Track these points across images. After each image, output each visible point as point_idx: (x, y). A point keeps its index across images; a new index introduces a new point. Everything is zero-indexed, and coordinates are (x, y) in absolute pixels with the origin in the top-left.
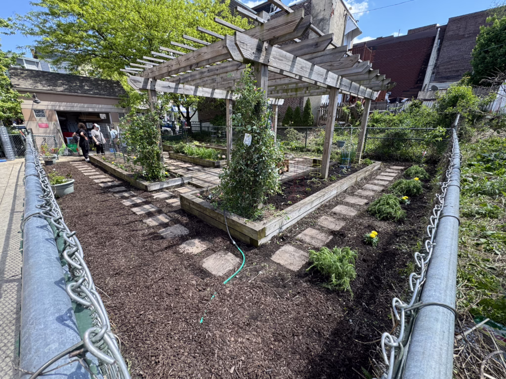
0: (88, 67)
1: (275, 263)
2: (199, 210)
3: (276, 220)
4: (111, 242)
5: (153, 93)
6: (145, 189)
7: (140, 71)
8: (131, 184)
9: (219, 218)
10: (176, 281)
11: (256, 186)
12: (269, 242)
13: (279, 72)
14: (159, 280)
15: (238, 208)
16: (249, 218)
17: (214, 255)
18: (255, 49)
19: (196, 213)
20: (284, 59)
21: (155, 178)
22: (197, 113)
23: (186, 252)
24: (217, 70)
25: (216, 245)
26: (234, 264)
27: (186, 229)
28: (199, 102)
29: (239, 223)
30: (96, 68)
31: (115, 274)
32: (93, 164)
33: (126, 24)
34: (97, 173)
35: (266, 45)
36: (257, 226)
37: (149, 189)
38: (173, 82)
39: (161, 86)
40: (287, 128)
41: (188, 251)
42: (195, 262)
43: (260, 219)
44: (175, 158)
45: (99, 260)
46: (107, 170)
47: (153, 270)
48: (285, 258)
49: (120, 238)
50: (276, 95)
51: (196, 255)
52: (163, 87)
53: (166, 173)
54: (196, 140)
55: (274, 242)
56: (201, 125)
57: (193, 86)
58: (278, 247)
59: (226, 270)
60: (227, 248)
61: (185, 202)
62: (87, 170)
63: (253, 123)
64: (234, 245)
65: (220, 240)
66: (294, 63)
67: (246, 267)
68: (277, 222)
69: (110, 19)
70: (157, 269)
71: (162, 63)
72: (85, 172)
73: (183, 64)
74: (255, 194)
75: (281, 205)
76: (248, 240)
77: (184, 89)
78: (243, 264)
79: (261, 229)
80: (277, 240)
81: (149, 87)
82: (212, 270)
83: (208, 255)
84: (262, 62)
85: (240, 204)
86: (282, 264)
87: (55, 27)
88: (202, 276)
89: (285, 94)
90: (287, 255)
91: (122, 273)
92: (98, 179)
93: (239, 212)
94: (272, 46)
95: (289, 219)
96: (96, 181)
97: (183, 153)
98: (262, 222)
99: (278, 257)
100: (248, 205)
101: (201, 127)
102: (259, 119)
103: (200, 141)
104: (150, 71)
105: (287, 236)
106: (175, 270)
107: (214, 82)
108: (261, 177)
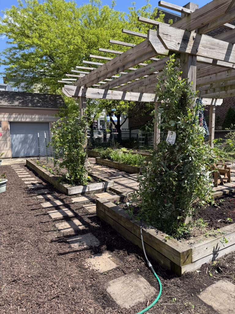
0: (39, 86)
1: (205, 304)
2: (114, 218)
3: (207, 242)
4: (19, 244)
5: (83, 99)
6: (66, 192)
7: (74, 81)
8: (54, 187)
9: (135, 231)
10: (72, 304)
11: (181, 193)
12: (198, 271)
13: (211, 62)
14: (54, 298)
15: (158, 220)
16: (170, 235)
17: (123, 278)
18: (181, 40)
19: (110, 222)
20: (216, 47)
21: (77, 182)
22: (127, 120)
23: (91, 268)
24: (144, 71)
25: (127, 265)
26: (147, 295)
27: (97, 240)
28: (129, 109)
29: (157, 239)
30: (45, 85)
31: (13, 282)
32: (28, 168)
33: (71, 47)
34: (29, 176)
35: (193, 34)
36: (181, 246)
37: (69, 193)
38: (103, 88)
39: (91, 93)
40: (229, 132)
41: (94, 268)
42: (99, 282)
43: (186, 236)
44: (102, 163)
45: (4, 262)
46: (38, 173)
47: (50, 284)
48: (221, 301)
49: (29, 241)
50: (212, 94)
51: (102, 274)
52: (93, 94)
53: (89, 177)
54: (123, 147)
55: (204, 273)
56: (130, 132)
57: (122, 91)
58: (211, 282)
59: (135, 301)
60: (141, 271)
61: (101, 209)
62: (22, 172)
63: (178, 119)
64: (150, 268)
65: (134, 258)
66: (229, 51)
67: (161, 303)
68: (209, 245)
69: (60, 45)
70: (55, 283)
71: (92, 70)
72: (20, 175)
73: (110, 69)
74: (179, 203)
75: (216, 222)
76: (168, 264)
77: (112, 94)
78: (158, 297)
79: (185, 250)
80: (209, 269)
81: (80, 94)
82: (118, 298)
83: (116, 277)
84: (190, 52)
85: (161, 216)
86: (215, 309)
87: (20, 57)
88: (103, 303)
89: (224, 92)
90: (224, 296)
91: (19, 282)
92: (29, 181)
93: (160, 225)
94: (201, 35)
95: (226, 242)
96: (26, 183)
97: (109, 158)
98: (188, 241)
99: (210, 296)
100: (170, 217)
101: (130, 134)
102: (185, 113)
103: (128, 147)
104: (81, 80)
105: (224, 267)
106: (73, 289)
107: (141, 86)
108: (186, 182)
